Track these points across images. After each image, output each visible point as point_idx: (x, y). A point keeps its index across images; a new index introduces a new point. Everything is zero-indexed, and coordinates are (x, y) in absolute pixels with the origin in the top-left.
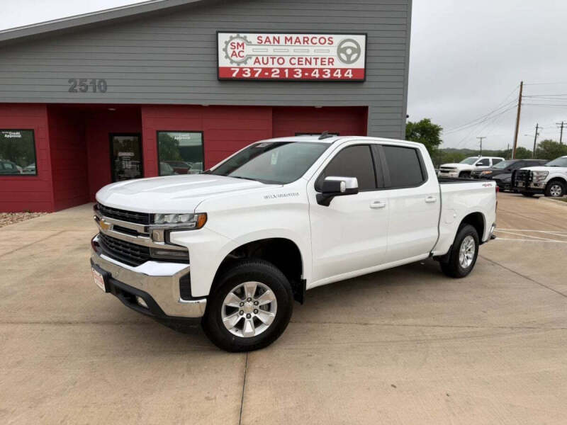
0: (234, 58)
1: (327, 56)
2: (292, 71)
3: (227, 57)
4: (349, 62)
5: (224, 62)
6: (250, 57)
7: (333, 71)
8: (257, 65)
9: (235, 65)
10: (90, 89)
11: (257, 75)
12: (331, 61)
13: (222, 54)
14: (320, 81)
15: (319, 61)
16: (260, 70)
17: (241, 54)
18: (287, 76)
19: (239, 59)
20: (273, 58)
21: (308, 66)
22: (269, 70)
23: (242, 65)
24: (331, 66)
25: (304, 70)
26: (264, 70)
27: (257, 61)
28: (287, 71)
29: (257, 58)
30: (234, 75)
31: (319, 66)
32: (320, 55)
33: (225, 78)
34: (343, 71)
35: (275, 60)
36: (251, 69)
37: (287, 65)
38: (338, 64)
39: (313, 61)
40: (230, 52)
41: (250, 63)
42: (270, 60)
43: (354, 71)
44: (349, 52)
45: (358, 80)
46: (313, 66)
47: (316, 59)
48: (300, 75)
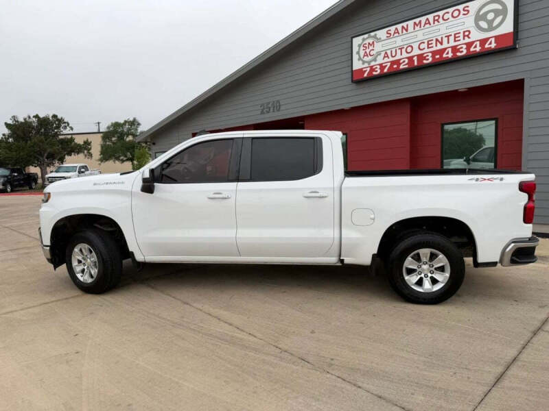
0: (366, 59)
1: (461, 29)
2: (421, 57)
3: (360, 59)
4: (491, 28)
5: (357, 65)
6: (379, 53)
7: (469, 45)
8: (386, 60)
9: (366, 65)
10: (271, 110)
11: (386, 70)
12: (467, 34)
13: (355, 57)
14: (456, 61)
15: (452, 38)
16: (389, 64)
17: (372, 53)
18: (416, 64)
19: (370, 58)
20: (401, 49)
21: (439, 47)
22: (398, 62)
23: (373, 64)
24: (467, 40)
25: (434, 53)
26: (393, 63)
27: (386, 56)
28: (415, 59)
29: (386, 53)
30: (365, 75)
31: (452, 43)
32: (452, 31)
33: (360, 80)
34: (483, 42)
35: (404, 50)
36: (381, 65)
37: (416, 52)
38: (476, 36)
39: (445, 40)
40: (362, 53)
41: (380, 60)
42: (399, 51)
43: (497, 38)
44: (490, 16)
45: (507, 47)
46: (445, 45)
47: (448, 37)
48: (431, 59)
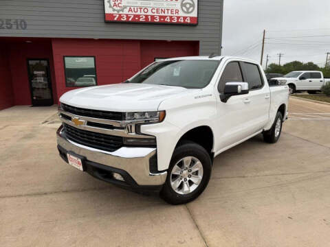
0: (115, 8)
1: (175, 8)
2: (153, 17)
3: (110, 6)
4: (188, 13)
5: (108, 10)
6: (125, 7)
7: (178, 18)
8: (130, 13)
9: (116, 12)
10: (14, 27)
11: (130, 19)
12: (177, 12)
13: (107, 5)
15: (170, 12)
16: (132, 16)
17: (120, 5)
18: (150, 20)
19: (118, 8)
20: (140, 8)
21: (163, 14)
22: (138, 16)
23: (121, 13)
24: (177, 15)
25: (161, 17)
26: (135, 16)
27: (130, 10)
28: (149, 17)
29: (130, 8)
30: (116, 19)
31: (170, 14)
32: (171, 8)
33: (109, 21)
34: (185, 18)
35: (142, 10)
36: (127, 15)
37: (150, 13)
38: (181, 14)
39: (166, 11)
40: (112, 3)
41: (126, 11)
42: (139, 10)
43: (191, 18)
44: (188, 6)
45: (194, 24)
46: (166, 14)
47: (168, 10)
48: (158, 20)
